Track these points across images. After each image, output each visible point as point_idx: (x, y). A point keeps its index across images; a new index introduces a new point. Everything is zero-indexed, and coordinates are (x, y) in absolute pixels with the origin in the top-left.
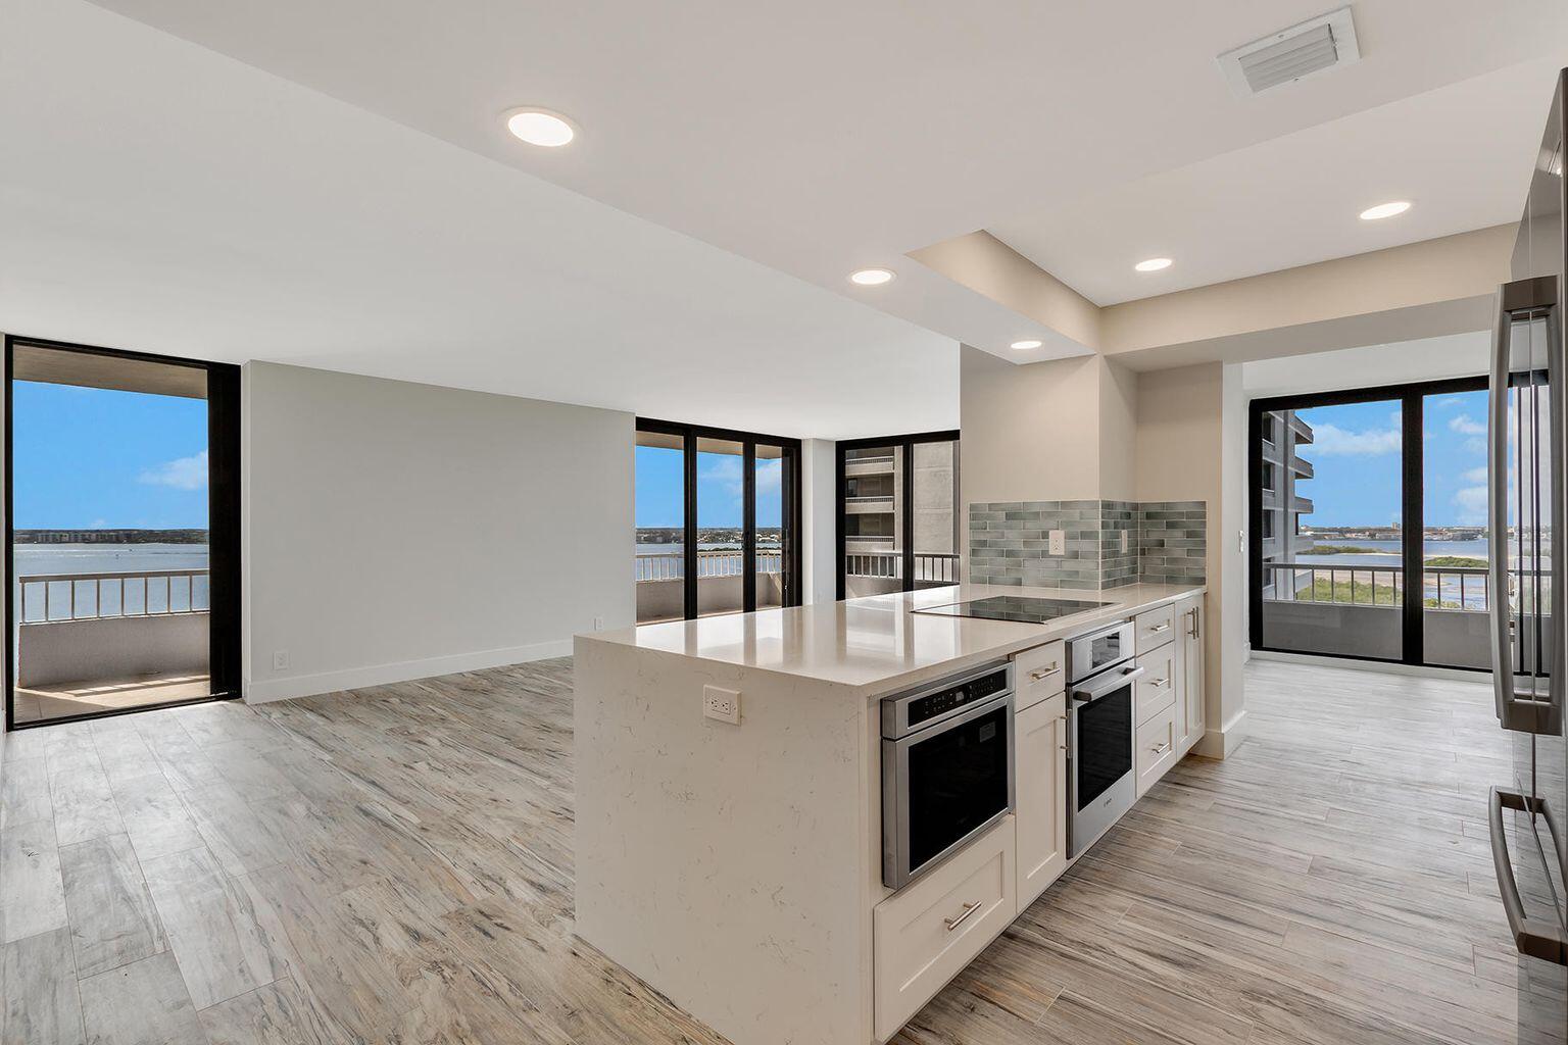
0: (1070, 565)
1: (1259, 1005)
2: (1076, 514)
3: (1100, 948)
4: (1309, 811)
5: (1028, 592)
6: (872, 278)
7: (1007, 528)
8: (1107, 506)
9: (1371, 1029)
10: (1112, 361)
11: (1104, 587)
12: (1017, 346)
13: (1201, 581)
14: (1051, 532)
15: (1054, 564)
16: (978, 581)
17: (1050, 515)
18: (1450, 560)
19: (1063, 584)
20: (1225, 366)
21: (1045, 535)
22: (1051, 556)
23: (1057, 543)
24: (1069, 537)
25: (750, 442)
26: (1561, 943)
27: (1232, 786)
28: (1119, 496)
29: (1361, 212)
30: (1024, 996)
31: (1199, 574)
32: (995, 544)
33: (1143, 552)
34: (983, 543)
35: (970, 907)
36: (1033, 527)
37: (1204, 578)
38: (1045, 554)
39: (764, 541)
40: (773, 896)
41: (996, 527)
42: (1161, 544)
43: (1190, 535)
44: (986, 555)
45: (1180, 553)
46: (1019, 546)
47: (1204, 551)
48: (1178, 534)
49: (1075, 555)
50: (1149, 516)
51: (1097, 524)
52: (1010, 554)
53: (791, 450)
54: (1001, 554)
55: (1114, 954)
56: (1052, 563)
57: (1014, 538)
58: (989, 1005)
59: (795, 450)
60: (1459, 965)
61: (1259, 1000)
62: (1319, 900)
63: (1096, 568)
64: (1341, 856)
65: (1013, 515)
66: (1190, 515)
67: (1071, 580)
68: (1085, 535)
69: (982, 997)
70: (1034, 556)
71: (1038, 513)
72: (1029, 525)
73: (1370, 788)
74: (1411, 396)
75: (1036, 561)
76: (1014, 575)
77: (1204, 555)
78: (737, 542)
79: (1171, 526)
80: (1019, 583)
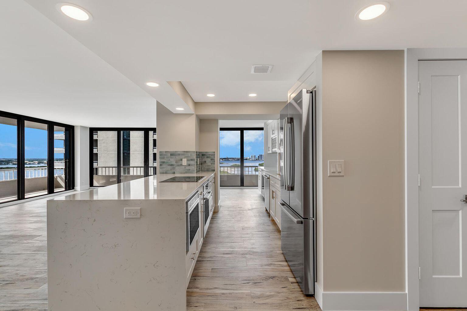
0: (188, 168)
1: (246, 256)
2: (189, 154)
3: (215, 256)
4: (237, 218)
5: (177, 175)
6: (152, 85)
7: (171, 158)
8: (197, 152)
9: (262, 253)
10: (197, 116)
11: (197, 172)
12: (177, 109)
13: (214, 170)
14: (183, 159)
15: (184, 168)
16: (162, 173)
17: (183, 154)
18: (236, 165)
19: (186, 173)
20: (219, 120)
21: (181, 160)
22: (183, 165)
23: (185, 162)
24: (188, 160)
25: (51, 125)
26: (301, 221)
27: (222, 217)
28: (198, 151)
29: (249, 94)
30: (205, 272)
31: (213, 169)
32: (167, 162)
33: (201, 164)
34: (164, 162)
35: (195, 254)
36: (178, 158)
37: (215, 170)
38: (181, 165)
39: (30, 164)
40: (154, 265)
41: (168, 158)
42: (205, 162)
43: (212, 160)
44: (164, 166)
45: (209, 164)
46: (174, 163)
47: (215, 163)
48: (209, 159)
49: (189, 165)
50: (203, 155)
51: (195, 157)
52: (171, 165)
53: (70, 130)
54: (169, 165)
55: (218, 257)
56: (183, 167)
57: (173, 161)
58: (198, 277)
59: (71, 129)
60: (268, 238)
61: (245, 255)
62: (246, 234)
63: (194, 168)
64: (246, 226)
65: (173, 154)
66: (212, 155)
67: (188, 171)
68: (192, 160)
69: (196, 276)
70: (178, 166)
71: (179, 154)
72: (177, 157)
73: (245, 212)
74: (242, 130)
75: (179, 167)
76: (173, 171)
77: (215, 164)
78: (14, 164)
79: (207, 157)
80: (174, 173)
